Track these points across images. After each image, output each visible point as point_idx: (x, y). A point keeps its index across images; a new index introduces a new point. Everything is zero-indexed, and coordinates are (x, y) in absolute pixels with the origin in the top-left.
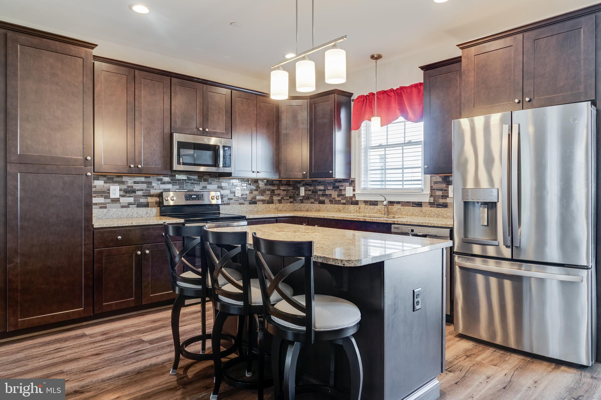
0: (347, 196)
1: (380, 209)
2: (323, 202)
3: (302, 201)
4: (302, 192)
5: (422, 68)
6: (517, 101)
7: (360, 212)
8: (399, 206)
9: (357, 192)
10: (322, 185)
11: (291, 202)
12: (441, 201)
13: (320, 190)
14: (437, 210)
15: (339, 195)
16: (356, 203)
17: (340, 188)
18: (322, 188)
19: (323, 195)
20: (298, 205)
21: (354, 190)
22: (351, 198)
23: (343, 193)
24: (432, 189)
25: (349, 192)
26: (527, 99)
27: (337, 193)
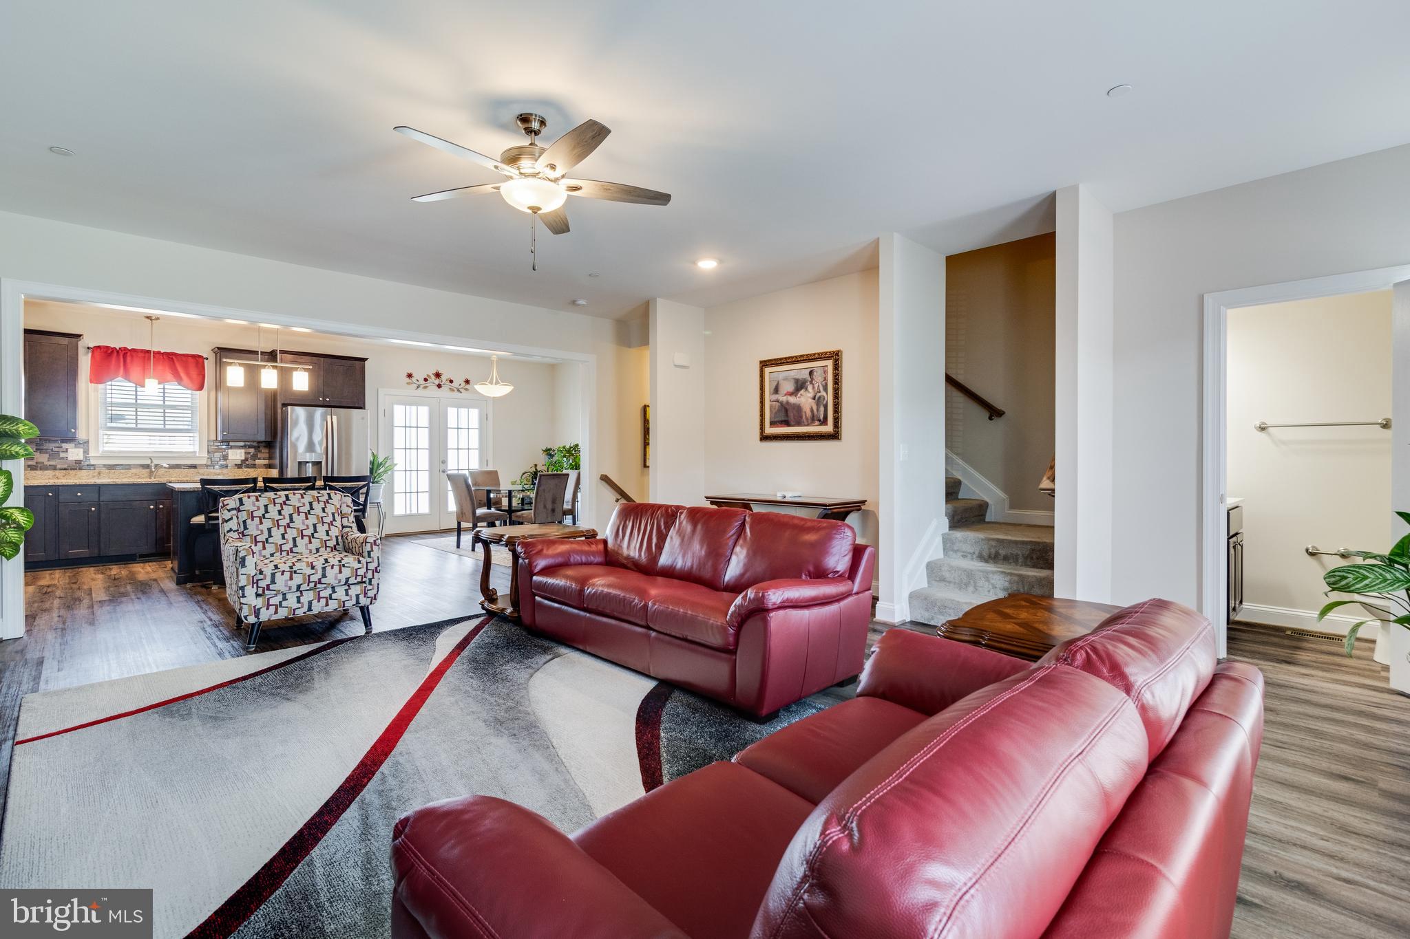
1: (138, 471)
16: (91, 467)
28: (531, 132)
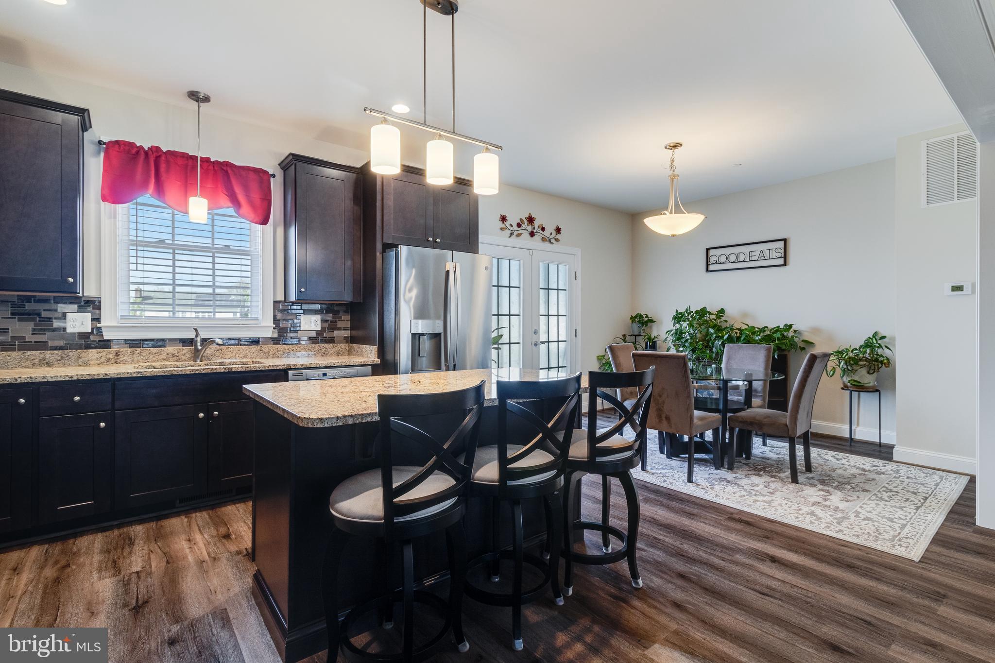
0: (69, 330)
1: (176, 352)
7: (118, 361)
9: (107, 323)
14: (286, 348)
16: (105, 344)
17: (47, 314)
21: (96, 320)
22: (85, 335)
23: (56, 325)
24: (277, 320)
25: (77, 323)
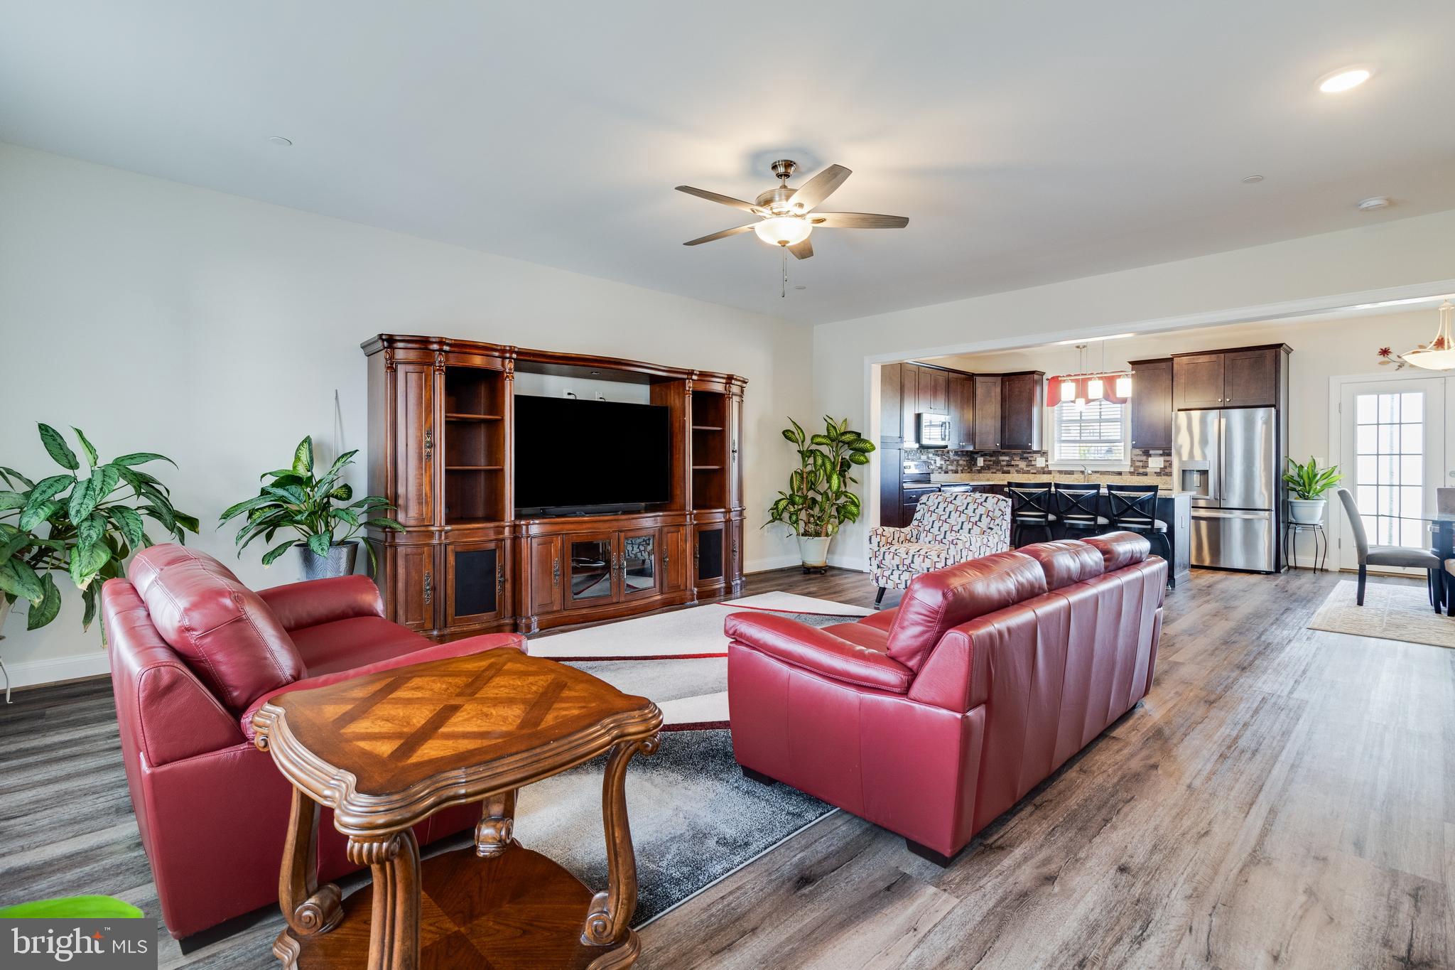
2: (1008, 472)
3: (979, 472)
4: (980, 462)
5: (1130, 363)
6: (1220, 400)
8: (1098, 475)
9: (1049, 462)
10: (1006, 456)
11: (969, 472)
12: (1141, 470)
13: (1003, 461)
15: (1027, 466)
17: (1030, 459)
18: (1007, 458)
19: (1008, 465)
20: (977, 476)
21: (1047, 461)
22: (1043, 468)
23: (1033, 463)
24: (1132, 461)
25: (1040, 462)
26: (1228, 400)
27: (1025, 463)
28: (781, 176)
